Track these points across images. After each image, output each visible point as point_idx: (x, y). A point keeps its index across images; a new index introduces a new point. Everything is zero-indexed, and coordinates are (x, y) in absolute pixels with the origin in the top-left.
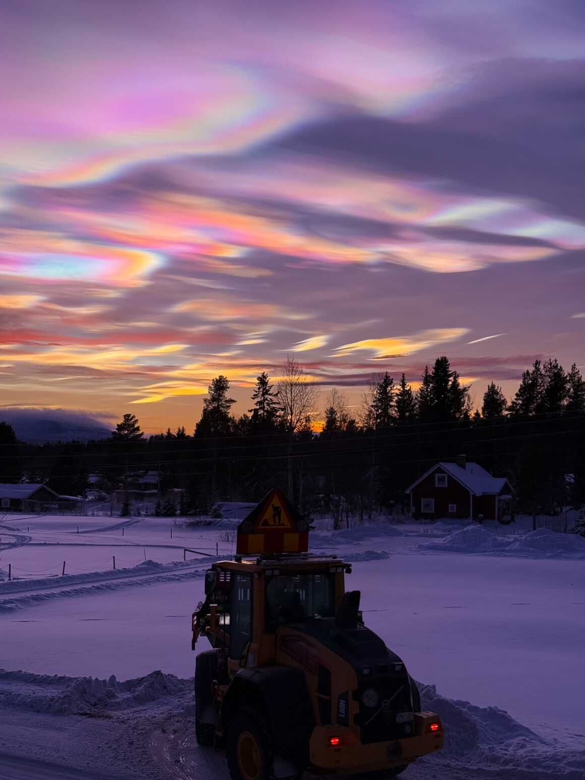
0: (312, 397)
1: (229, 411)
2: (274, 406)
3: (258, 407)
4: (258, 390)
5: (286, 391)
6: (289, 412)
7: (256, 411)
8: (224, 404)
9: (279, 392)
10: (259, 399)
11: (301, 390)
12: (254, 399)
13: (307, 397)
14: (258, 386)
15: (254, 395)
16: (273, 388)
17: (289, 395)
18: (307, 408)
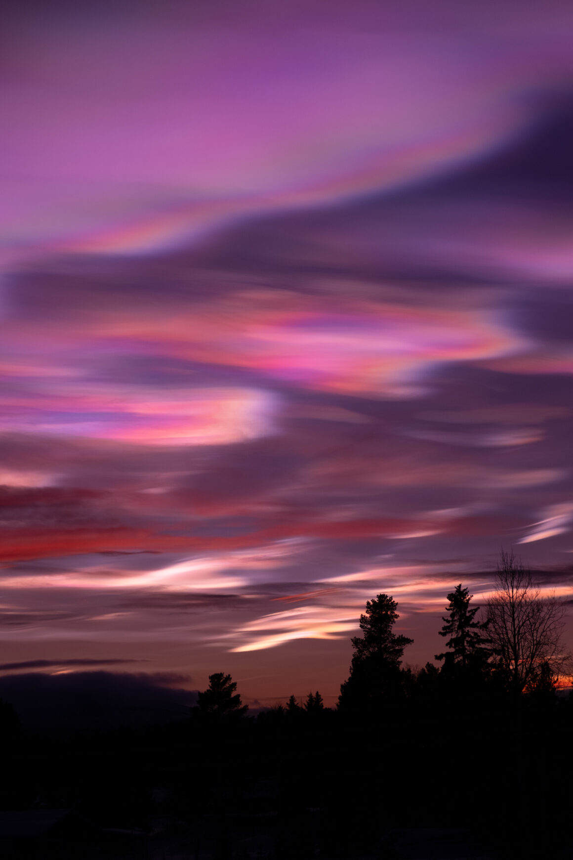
0: (551, 627)
1: (400, 659)
2: (483, 646)
3: (452, 650)
4: (450, 619)
5: (502, 617)
6: (512, 655)
7: (448, 656)
8: (390, 648)
9: (489, 621)
10: (454, 636)
11: (530, 615)
12: (444, 634)
13: (542, 627)
14: (451, 612)
15: (444, 628)
16: (478, 614)
17: (509, 625)
18: (545, 647)
